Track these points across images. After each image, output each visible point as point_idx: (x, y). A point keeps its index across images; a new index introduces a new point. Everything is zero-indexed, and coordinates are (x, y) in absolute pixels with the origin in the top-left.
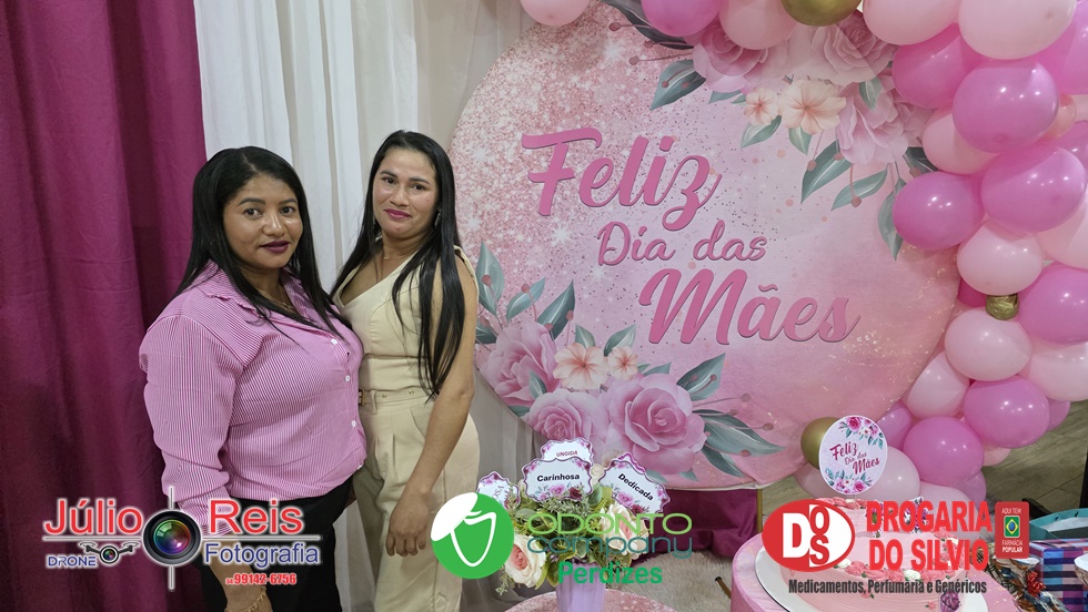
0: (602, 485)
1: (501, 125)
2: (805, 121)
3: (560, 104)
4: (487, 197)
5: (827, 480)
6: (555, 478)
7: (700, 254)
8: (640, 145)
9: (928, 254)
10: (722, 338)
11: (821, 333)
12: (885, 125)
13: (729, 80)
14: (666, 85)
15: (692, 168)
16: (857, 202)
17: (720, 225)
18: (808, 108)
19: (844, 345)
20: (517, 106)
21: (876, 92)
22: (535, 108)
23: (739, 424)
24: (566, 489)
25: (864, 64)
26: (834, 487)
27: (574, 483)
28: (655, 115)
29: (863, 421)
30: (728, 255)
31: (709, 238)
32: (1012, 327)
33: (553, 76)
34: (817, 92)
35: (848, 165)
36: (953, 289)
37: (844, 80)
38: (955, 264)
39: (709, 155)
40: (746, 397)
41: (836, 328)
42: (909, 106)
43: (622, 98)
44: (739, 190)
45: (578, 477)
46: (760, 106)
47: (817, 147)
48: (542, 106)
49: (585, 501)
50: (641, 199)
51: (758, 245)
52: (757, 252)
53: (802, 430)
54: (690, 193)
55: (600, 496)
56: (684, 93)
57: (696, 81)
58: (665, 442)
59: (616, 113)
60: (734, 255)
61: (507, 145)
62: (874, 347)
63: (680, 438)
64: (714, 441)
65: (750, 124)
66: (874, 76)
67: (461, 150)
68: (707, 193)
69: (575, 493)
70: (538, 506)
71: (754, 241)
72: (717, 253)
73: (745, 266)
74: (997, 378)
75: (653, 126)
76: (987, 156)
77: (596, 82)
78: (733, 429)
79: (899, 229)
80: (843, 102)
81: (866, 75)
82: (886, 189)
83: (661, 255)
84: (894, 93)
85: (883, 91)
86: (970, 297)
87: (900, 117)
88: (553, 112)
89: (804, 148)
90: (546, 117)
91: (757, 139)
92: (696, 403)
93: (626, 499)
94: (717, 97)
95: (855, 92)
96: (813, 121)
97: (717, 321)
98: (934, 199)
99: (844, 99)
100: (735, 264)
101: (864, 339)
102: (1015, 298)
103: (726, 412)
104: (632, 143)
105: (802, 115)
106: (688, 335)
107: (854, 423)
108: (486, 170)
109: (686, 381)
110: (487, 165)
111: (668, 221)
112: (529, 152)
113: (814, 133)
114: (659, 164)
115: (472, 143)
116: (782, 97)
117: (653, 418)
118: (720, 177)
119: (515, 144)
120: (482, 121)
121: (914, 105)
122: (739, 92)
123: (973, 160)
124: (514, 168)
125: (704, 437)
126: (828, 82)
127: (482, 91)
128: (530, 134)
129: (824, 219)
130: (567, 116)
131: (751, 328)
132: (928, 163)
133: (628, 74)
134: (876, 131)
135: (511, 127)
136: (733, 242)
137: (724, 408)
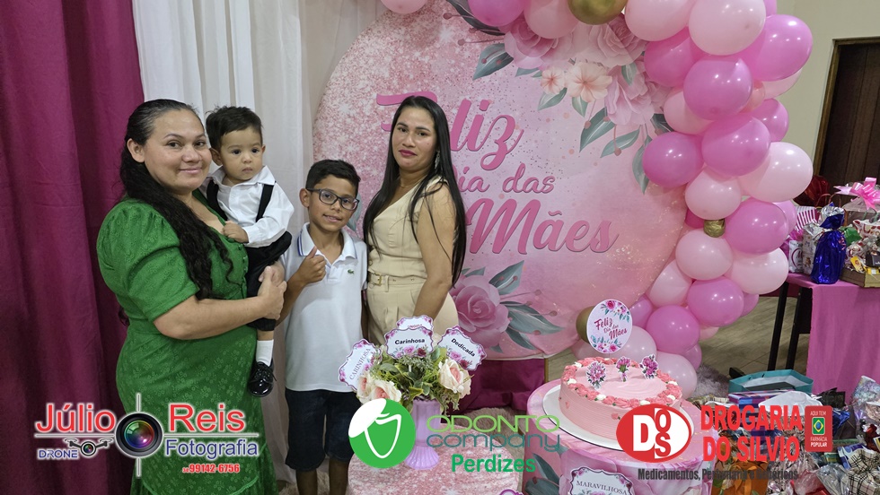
0: (440, 347)
1: (361, 86)
2: (583, 93)
3: (406, 72)
4: (349, 141)
5: (592, 343)
6: (407, 342)
7: (507, 189)
8: (466, 105)
9: (666, 190)
10: (522, 249)
11: (592, 246)
12: (639, 97)
13: (530, 60)
14: (485, 62)
15: (502, 124)
16: (618, 152)
17: (522, 167)
18: (586, 83)
19: (607, 255)
20: (373, 73)
21: (633, 73)
22: (387, 75)
23: (533, 312)
24: (415, 349)
25: (625, 52)
26: (596, 348)
27: (421, 345)
28: (476, 83)
29: (616, 304)
30: (528, 189)
31: (514, 176)
32: (721, 241)
33: (401, 51)
34: (592, 72)
35: (613, 125)
36: (682, 215)
37: (612, 63)
38: (683, 197)
39: (515, 115)
40: (538, 292)
41: (602, 243)
42: (656, 84)
43: (452, 70)
44: (536, 141)
45: (423, 341)
46: (552, 80)
47: (592, 112)
48: (392, 74)
49: (428, 357)
50: (466, 146)
51: (549, 182)
52: (548, 187)
53: (577, 315)
54: (501, 142)
55: (438, 354)
56: (497, 68)
57: (506, 60)
58: (480, 325)
59: (448, 81)
60: (532, 189)
61: (365, 102)
62: (628, 256)
63: (491, 322)
64: (514, 323)
65: (544, 93)
66: (632, 62)
67: (329, 104)
68: (513, 143)
69: (421, 352)
70: (395, 361)
71: (546, 179)
72: (520, 187)
73: (539, 197)
74: (711, 278)
75: (475, 92)
76: (706, 122)
77: (433, 57)
78: (528, 315)
79: (646, 172)
80: (610, 80)
81: (627, 61)
82: (638, 144)
83: (479, 188)
84: (645, 75)
85: (638, 73)
86: (693, 221)
87: (649, 92)
88: (401, 78)
89: (583, 112)
90: (395, 82)
91: (550, 104)
92: (503, 296)
93: (456, 356)
94: (521, 72)
95: (619, 72)
96: (589, 93)
97: (519, 237)
98: (671, 151)
99: (611, 77)
100: (532, 196)
101: (621, 250)
102: (723, 221)
103: (523, 303)
104: (459, 104)
105: (582, 88)
106: (498, 248)
107: (611, 305)
108: (348, 120)
109: (495, 281)
110: (349, 116)
111: (485, 163)
112: (382, 108)
113: (590, 101)
114: (479, 120)
115: (338, 100)
116: (568, 75)
117: (472, 308)
118: (523, 131)
119: (371, 102)
120: (346, 83)
121: (660, 83)
122: (537, 69)
123: (698, 125)
124: (370, 119)
125: (508, 322)
126: (600, 64)
127: (347, 60)
128: (383, 94)
129: (596, 164)
130: (411, 81)
131: (542, 242)
132: (667, 125)
133: (457, 52)
134: (633, 101)
135: (368, 89)
136: (531, 180)
137: (522, 300)
